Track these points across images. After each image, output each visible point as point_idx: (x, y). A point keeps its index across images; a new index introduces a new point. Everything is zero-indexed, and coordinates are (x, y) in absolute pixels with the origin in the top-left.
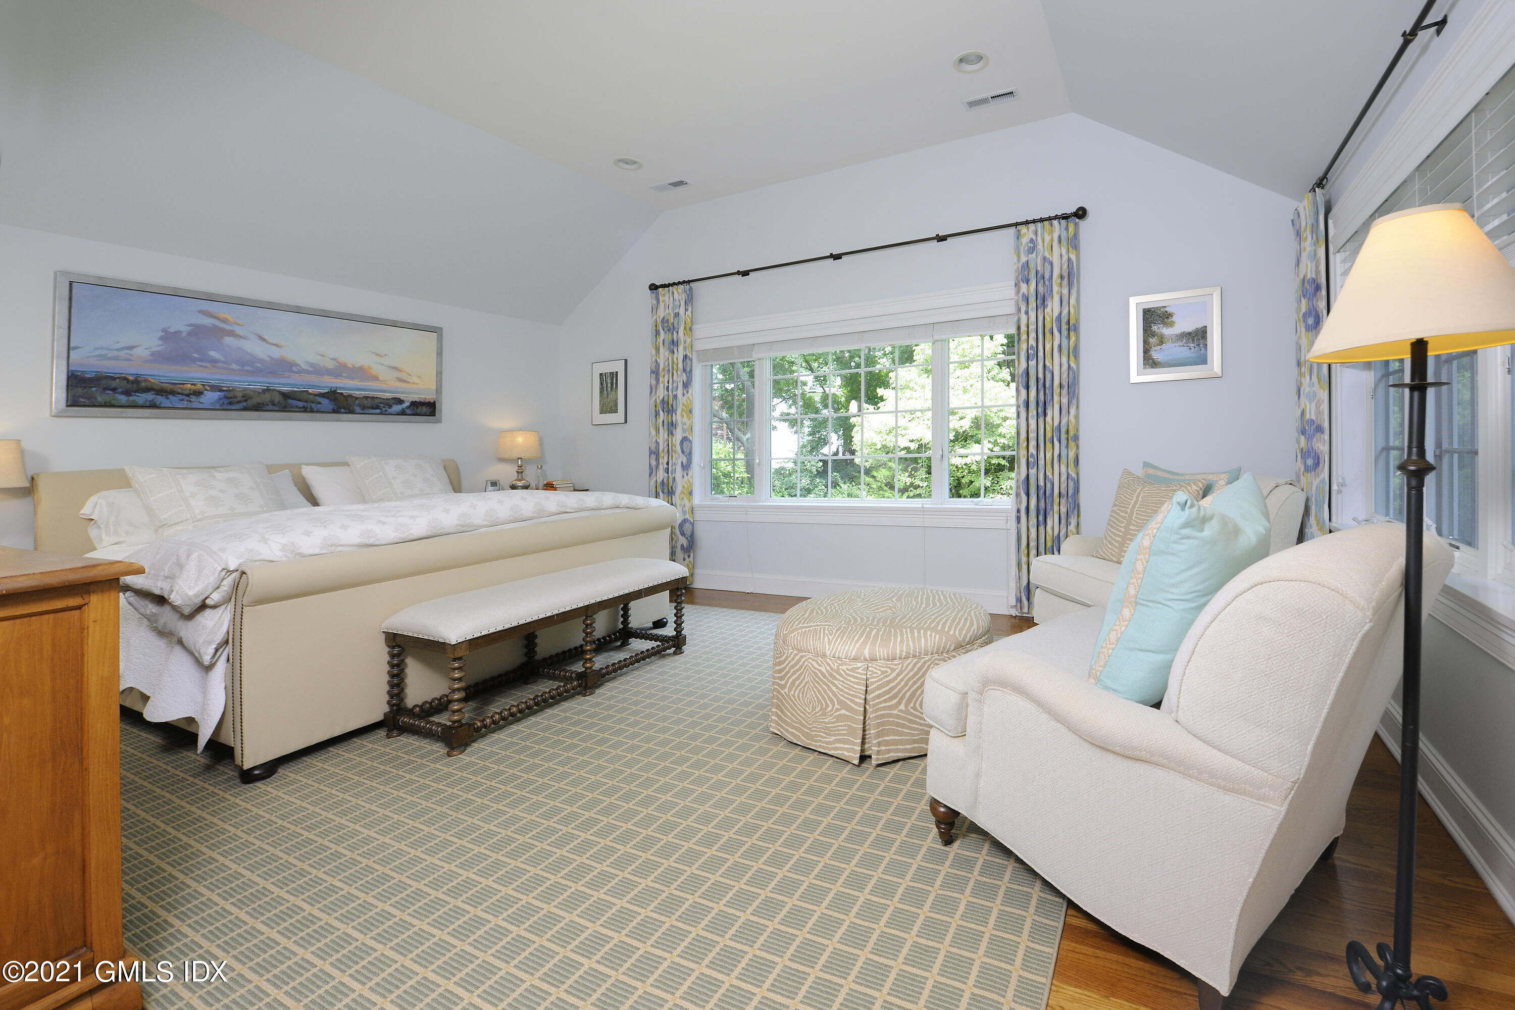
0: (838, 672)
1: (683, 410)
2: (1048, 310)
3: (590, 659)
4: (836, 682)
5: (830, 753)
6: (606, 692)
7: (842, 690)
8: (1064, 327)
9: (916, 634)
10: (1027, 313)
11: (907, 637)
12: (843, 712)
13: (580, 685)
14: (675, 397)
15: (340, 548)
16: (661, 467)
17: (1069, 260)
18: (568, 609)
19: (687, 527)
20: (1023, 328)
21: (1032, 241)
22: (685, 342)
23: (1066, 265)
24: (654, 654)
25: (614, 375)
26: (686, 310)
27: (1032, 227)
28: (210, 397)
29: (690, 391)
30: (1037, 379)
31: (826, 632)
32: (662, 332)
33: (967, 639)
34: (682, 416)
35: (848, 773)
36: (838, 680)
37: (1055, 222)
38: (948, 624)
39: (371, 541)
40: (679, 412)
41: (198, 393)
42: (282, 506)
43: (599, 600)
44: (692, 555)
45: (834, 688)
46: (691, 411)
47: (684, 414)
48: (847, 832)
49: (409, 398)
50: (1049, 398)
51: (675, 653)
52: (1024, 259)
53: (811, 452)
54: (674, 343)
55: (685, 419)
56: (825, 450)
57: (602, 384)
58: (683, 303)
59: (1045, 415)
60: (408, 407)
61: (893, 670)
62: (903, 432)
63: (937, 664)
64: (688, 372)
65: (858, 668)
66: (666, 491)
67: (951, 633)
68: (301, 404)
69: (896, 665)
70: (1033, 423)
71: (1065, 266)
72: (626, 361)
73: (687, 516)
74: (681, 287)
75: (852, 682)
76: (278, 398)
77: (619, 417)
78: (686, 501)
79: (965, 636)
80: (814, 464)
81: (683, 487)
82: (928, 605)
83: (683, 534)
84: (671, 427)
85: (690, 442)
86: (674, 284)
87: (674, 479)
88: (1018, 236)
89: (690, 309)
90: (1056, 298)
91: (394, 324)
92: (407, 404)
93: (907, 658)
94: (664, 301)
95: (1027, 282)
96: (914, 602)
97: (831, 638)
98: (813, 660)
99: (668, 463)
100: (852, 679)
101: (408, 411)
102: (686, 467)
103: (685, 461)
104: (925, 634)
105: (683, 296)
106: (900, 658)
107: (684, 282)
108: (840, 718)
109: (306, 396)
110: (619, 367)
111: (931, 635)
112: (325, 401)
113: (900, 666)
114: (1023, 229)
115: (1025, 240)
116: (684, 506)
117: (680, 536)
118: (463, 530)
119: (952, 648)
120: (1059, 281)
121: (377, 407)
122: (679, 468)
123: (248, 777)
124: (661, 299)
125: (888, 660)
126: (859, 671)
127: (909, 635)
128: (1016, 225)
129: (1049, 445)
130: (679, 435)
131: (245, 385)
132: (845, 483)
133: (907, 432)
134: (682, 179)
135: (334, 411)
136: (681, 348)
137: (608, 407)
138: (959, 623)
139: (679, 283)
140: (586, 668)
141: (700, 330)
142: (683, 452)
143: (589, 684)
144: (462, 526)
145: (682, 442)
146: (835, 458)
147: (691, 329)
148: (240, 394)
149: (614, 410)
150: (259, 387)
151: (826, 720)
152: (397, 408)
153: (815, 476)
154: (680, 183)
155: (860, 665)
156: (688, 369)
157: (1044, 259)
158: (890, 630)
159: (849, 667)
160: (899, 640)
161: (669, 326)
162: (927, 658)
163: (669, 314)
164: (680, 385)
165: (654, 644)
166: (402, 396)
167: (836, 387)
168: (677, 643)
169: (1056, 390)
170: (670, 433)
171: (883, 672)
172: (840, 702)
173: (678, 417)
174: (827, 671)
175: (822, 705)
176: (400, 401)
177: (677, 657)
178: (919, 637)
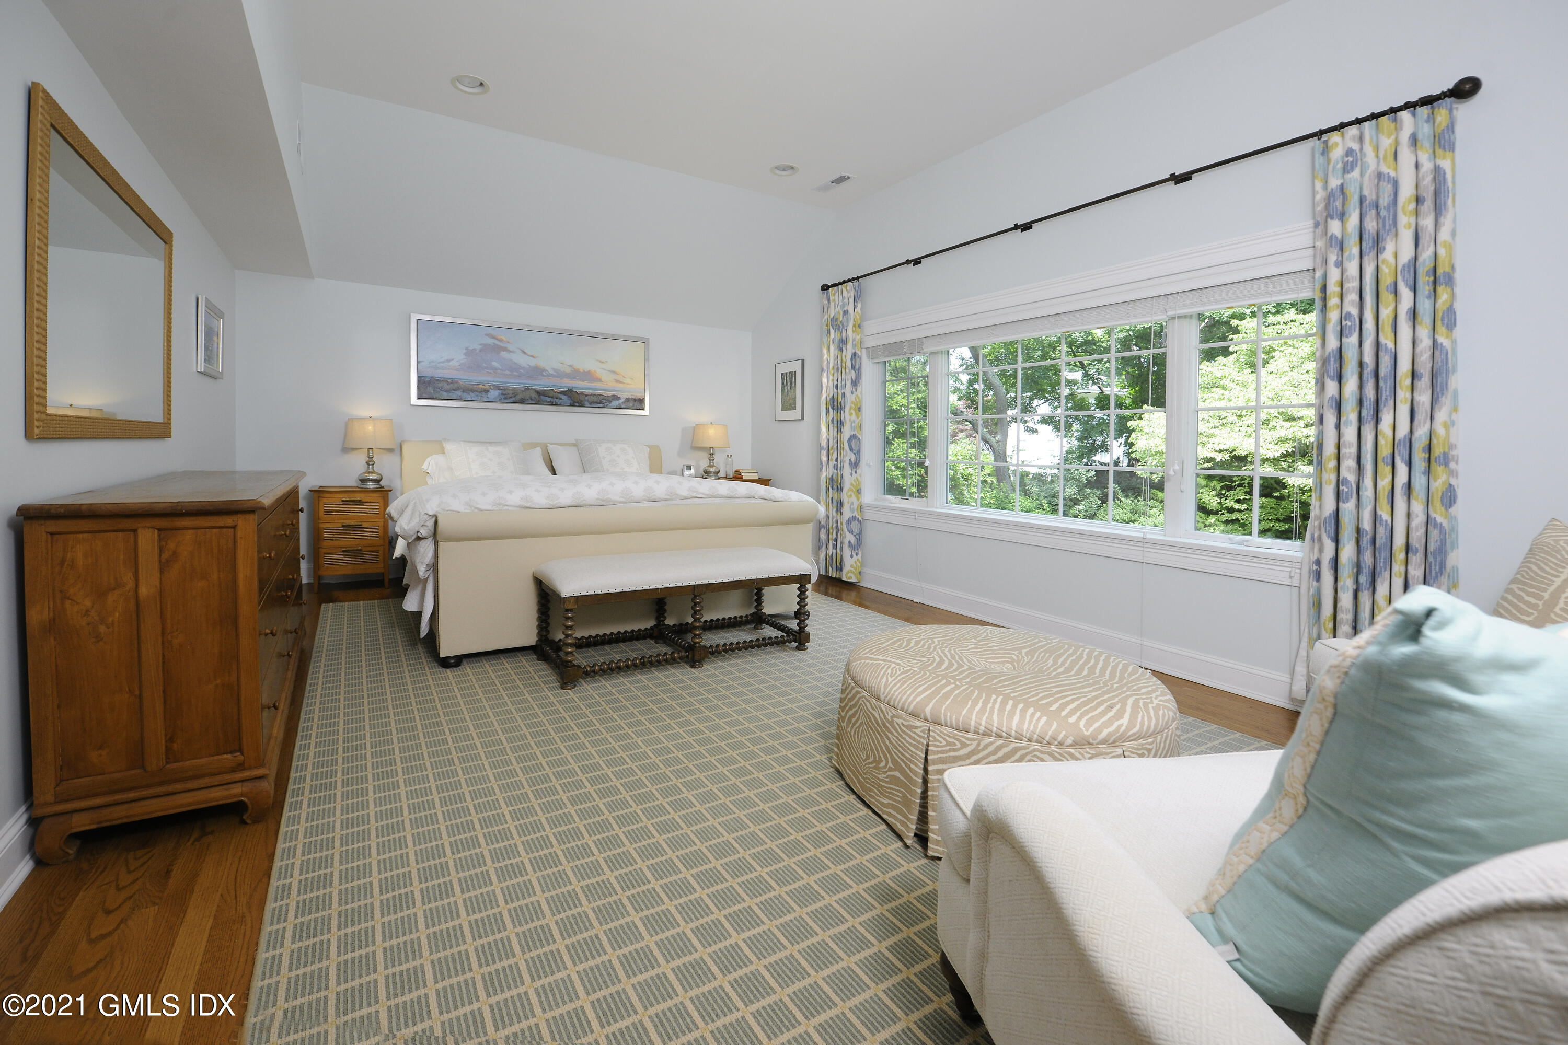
0: (891, 723)
1: (851, 408)
2: (1388, 255)
3: (699, 635)
4: (889, 735)
5: (885, 817)
6: (712, 670)
7: (896, 748)
8: (1424, 281)
9: (1009, 707)
10: (1340, 264)
11: (992, 708)
12: (897, 774)
13: (687, 657)
14: (844, 395)
15: (506, 508)
16: (831, 463)
17: (1437, 170)
18: (672, 585)
19: (855, 526)
20: (1333, 288)
21: (1349, 152)
22: (854, 340)
23: (1429, 178)
24: (778, 643)
25: (793, 375)
26: (855, 307)
27: (1353, 131)
28: (494, 394)
29: (859, 389)
30: (1361, 364)
31: (889, 671)
32: (832, 331)
33: (1101, 737)
34: (851, 414)
35: (895, 851)
36: (892, 734)
37: (1405, 115)
38: (1072, 706)
39: (528, 505)
40: (847, 410)
41: (487, 391)
42: (527, 472)
43: (706, 582)
44: (860, 553)
45: (887, 742)
46: (859, 409)
47: (853, 411)
48: (842, 928)
49: (624, 396)
50: (1386, 392)
51: (798, 648)
52: (1334, 183)
53: (1079, 458)
54: (843, 342)
55: (854, 417)
56: (1099, 457)
57: (783, 383)
58: (852, 300)
59: (1377, 421)
60: (623, 403)
61: (964, 745)
62: (1204, 439)
63: (1042, 760)
64: (857, 369)
65: (916, 728)
66: (835, 487)
67: (1072, 720)
68: (549, 399)
69: (968, 739)
70: (1350, 434)
71: (1428, 181)
72: (803, 361)
73: (855, 514)
74: (850, 283)
75: (907, 742)
76: (534, 395)
77: (796, 414)
78: (854, 499)
79: (1099, 731)
80: (1084, 472)
81: (852, 484)
82: (1068, 670)
83: (850, 531)
84: (840, 424)
85: (859, 440)
86: (844, 282)
87: (842, 475)
88: (1326, 150)
89: (859, 306)
90: (1406, 237)
91: (613, 338)
92: (623, 400)
93: (987, 734)
94: (834, 300)
95: (1342, 216)
96: (1051, 662)
97: (890, 680)
98: (868, 701)
99: (837, 460)
100: (908, 739)
101: (623, 406)
102: (855, 465)
103: (853, 458)
104: (1023, 711)
105: (852, 293)
106: (976, 733)
107: (853, 279)
108: (894, 780)
109: (552, 394)
110: (796, 367)
111: (1033, 715)
112: (563, 397)
113: (975, 743)
114: (1335, 137)
115: (1337, 153)
116: (852, 503)
117: (847, 533)
118: (603, 503)
119: (1069, 741)
120: (1412, 206)
121: (601, 403)
122: (847, 466)
123: (446, 663)
124: (831, 298)
125: (958, 730)
126: (917, 731)
127: (997, 706)
128: (1320, 134)
129: (1385, 470)
130: (847, 432)
131: (513, 386)
132: (1127, 496)
133: (1212, 440)
134: (843, 174)
135: (571, 405)
136: (849, 346)
137: (789, 405)
138: (1095, 708)
139: (849, 281)
140: (695, 643)
141: (870, 327)
142: (851, 449)
143: (696, 658)
144: (603, 500)
145: (850, 440)
146: (1117, 468)
147: (859, 326)
148: (510, 392)
149: (793, 408)
150: (523, 387)
151: (879, 776)
152: (615, 403)
153: (1086, 486)
154: (841, 179)
155: (918, 723)
156: (857, 367)
157: (1380, 176)
158: (972, 692)
159: (906, 723)
160: (977, 708)
161: (838, 325)
162: (1023, 744)
163: (839, 312)
164: (849, 383)
165: (779, 633)
166: (619, 394)
167: (1117, 388)
168: (800, 639)
169: (1404, 381)
170: (840, 431)
171: (948, 744)
172: (894, 761)
173: (846, 415)
174: (881, 719)
175: (875, 758)
176: (618, 398)
177: (797, 653)
178: (1012, 713)
